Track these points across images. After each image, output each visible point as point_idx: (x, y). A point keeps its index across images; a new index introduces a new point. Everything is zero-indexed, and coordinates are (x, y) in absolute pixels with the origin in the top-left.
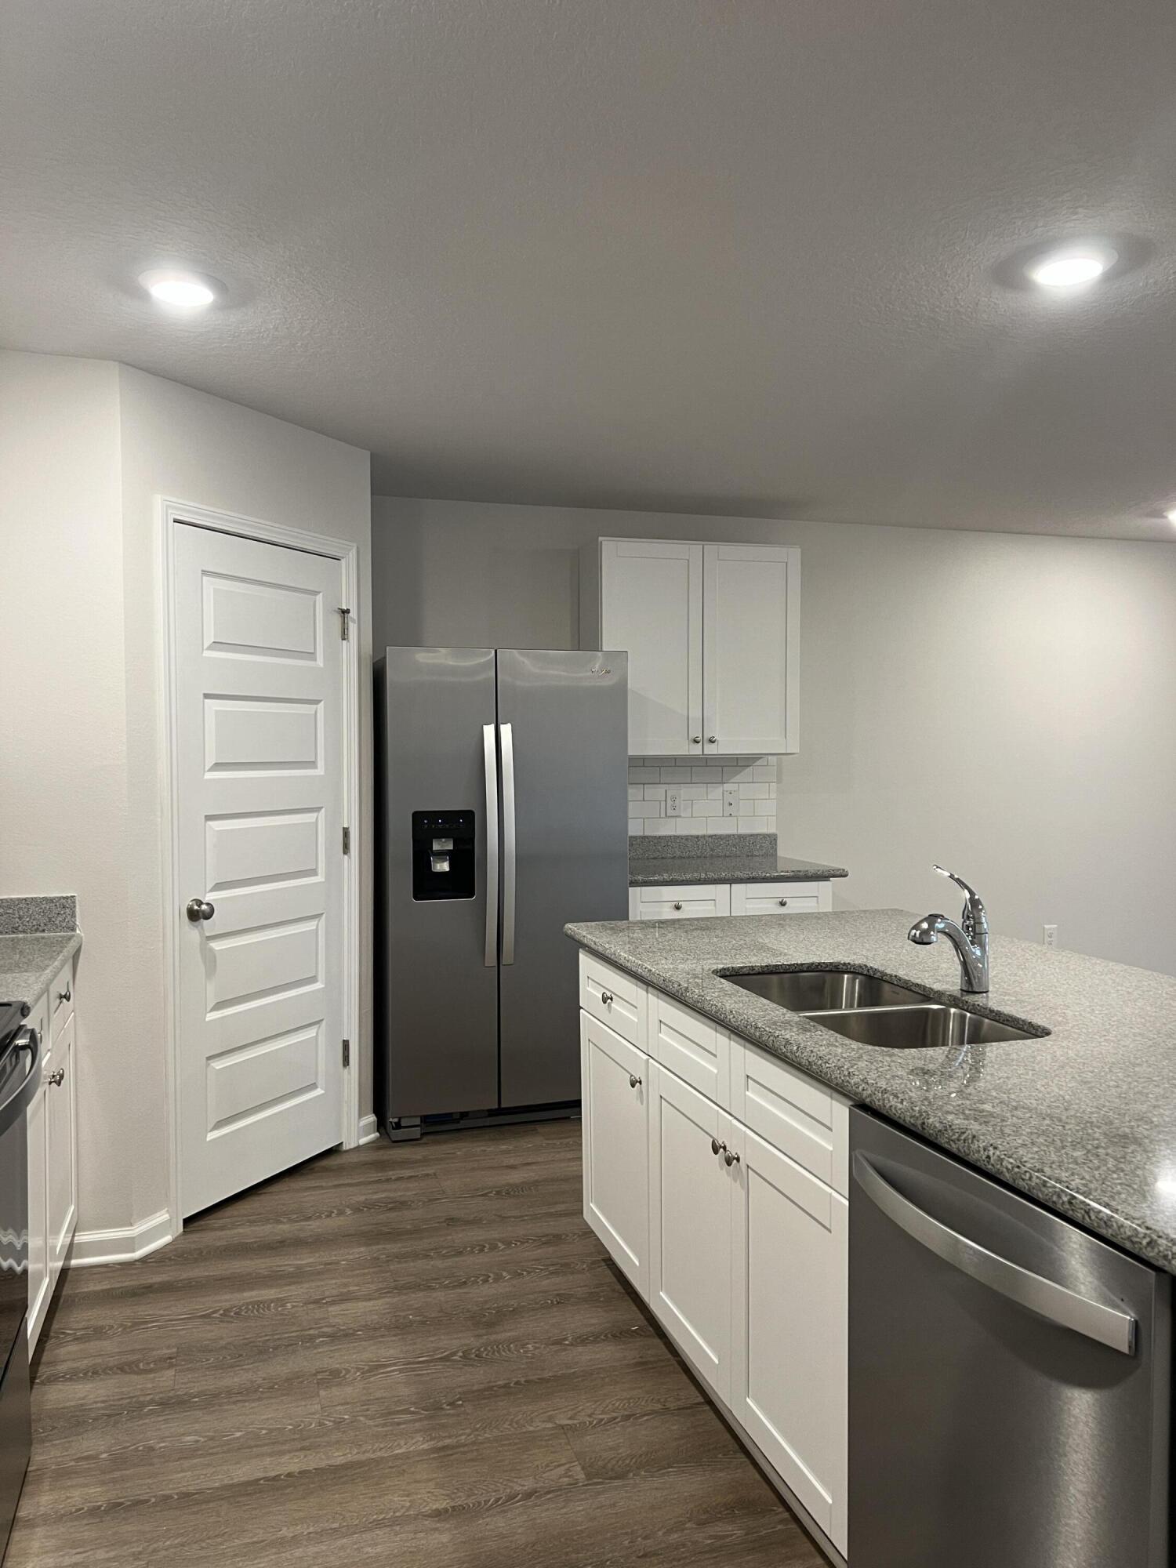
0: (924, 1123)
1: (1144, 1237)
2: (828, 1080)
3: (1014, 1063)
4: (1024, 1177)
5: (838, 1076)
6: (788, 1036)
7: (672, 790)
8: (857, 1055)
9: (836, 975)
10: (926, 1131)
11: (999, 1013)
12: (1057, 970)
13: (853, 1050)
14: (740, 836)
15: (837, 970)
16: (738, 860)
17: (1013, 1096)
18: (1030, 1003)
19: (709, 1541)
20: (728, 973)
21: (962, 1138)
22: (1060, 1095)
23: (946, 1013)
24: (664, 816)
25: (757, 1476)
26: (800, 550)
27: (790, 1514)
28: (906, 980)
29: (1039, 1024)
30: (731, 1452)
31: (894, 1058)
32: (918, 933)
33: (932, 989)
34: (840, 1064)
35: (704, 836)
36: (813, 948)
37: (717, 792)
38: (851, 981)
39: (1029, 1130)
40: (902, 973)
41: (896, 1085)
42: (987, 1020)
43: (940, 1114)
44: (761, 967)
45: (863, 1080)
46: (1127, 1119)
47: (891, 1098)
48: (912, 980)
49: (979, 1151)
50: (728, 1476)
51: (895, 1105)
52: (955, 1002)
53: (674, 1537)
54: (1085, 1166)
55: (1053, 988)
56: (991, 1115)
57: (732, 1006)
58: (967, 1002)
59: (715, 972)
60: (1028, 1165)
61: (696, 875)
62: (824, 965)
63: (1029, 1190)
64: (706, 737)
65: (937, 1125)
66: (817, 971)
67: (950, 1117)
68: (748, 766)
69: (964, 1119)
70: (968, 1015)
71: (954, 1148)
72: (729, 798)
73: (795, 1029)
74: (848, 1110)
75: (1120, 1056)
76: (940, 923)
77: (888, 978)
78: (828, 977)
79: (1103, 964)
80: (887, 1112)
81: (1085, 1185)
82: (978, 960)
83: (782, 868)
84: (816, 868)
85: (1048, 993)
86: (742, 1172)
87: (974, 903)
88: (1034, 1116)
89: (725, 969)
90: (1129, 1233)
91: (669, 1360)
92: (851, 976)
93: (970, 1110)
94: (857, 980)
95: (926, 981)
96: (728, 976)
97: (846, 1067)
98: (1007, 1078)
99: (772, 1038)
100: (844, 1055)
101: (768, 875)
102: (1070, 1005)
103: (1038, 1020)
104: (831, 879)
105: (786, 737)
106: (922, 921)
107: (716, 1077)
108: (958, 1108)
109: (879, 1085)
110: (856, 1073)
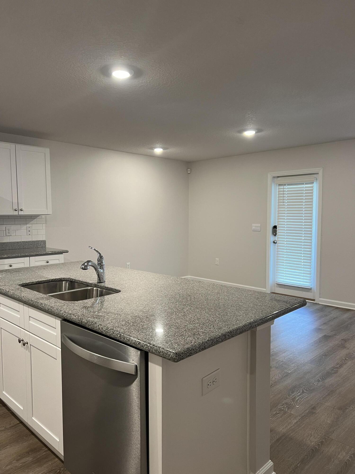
0: (81, 322)
1: (137, 342)
2: (54, 313)
3: (110, 301)
4: (108, 332)
5: (57, 312)
6: (42, 302)
7: (8, 227)
8: (63, 305)
9: (60, 282)
10: (82, 324)
11: (107, 288)
12: (125, 274)
13: (62, 303)
14: (33, 241)
15: (61, 280)
16: (33, 249)
17: (108, 310)
18: (116, 284)
19: (21, 465)
20: (24, 285)
21: (92, 324)
22: (121, 308)
23: (93, 289)
24: (5, 236)
25: (37, 440)
26: (49, 149)
27: (48, 449)
28: (82, 281)
29: (118, 289)
30: (29, 436)
31: (75, 304)
32: (83, 266)
33: (89, 283)
34: (57, 308)
35: (20, 242)
36: (54, 274)
37: (24, 227)
38: (65, 283)
39: (111, 319)
40: (81, 279)
41: (74, 312)
42: (104, 290)
43: (86, 318)
44: (36, 282)
45: (64, 312)
46: (137, 311)
47: (72, 316)
48: (84, 281)
49: (97, 327)
50: (28, 443)
51: (74, 318)
52: (96, 286)
53: (9, 467)
54: (125, 326)
55: (123, 279)
56: (101, 316)
57: (24, 295)
58: (99, 285)
59: (20, 285)
60: (109, 328)
61: (17, 255)
62: (57, 279)
63: (110, 335)
64: (20, 208)
65: (85, 322)
66: (55, 281)
67: (89, 319)
68: (35, 219)
69: (93, 318)
70: (99, 289)
71: (90, 327)
72: (29, 229)
73: (44, 299)
74: (60, 321)
75: (138, 295)
76: (90, 263)
77: (76, 281)
78: (58, 283)
79: (137, 271)
80: (71, 320)
81: (124, 331)
82: (102, 273)
83: (48, 251)
84: (58, 250)
85: (121, 280)
86: (29, 347)
87: (101, 257)
88: (113, 315)
89: (23, 284)
90: (134, 342)
91: (7, 413)
92: (65, 282)
93: (95, 316)
94: (67, 283)
95: (87, 281)
96: (24, 286)
97: (59, 309)
98: (107, 305)
99: (36, 303)
100: (59, 305)
101: (42, 253)
102: (127, 283)
103: (117, 288)
104: (63, 253)
105: (47, 209)
106: (85, 262)
107: (20, 318)
108: (92, 316)
109: (69, 312)
110: (62, 310)
